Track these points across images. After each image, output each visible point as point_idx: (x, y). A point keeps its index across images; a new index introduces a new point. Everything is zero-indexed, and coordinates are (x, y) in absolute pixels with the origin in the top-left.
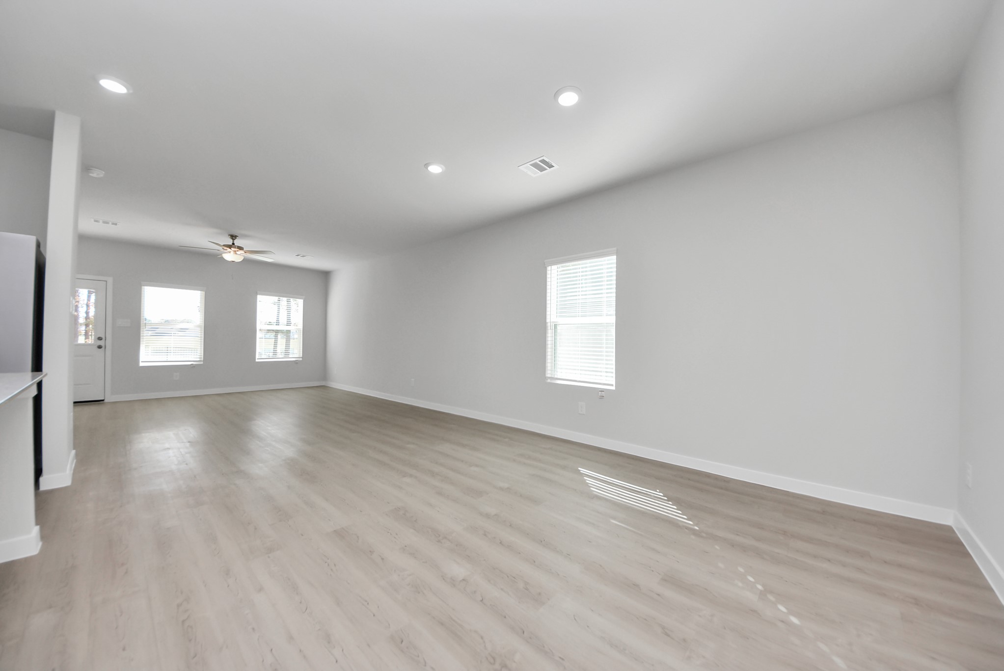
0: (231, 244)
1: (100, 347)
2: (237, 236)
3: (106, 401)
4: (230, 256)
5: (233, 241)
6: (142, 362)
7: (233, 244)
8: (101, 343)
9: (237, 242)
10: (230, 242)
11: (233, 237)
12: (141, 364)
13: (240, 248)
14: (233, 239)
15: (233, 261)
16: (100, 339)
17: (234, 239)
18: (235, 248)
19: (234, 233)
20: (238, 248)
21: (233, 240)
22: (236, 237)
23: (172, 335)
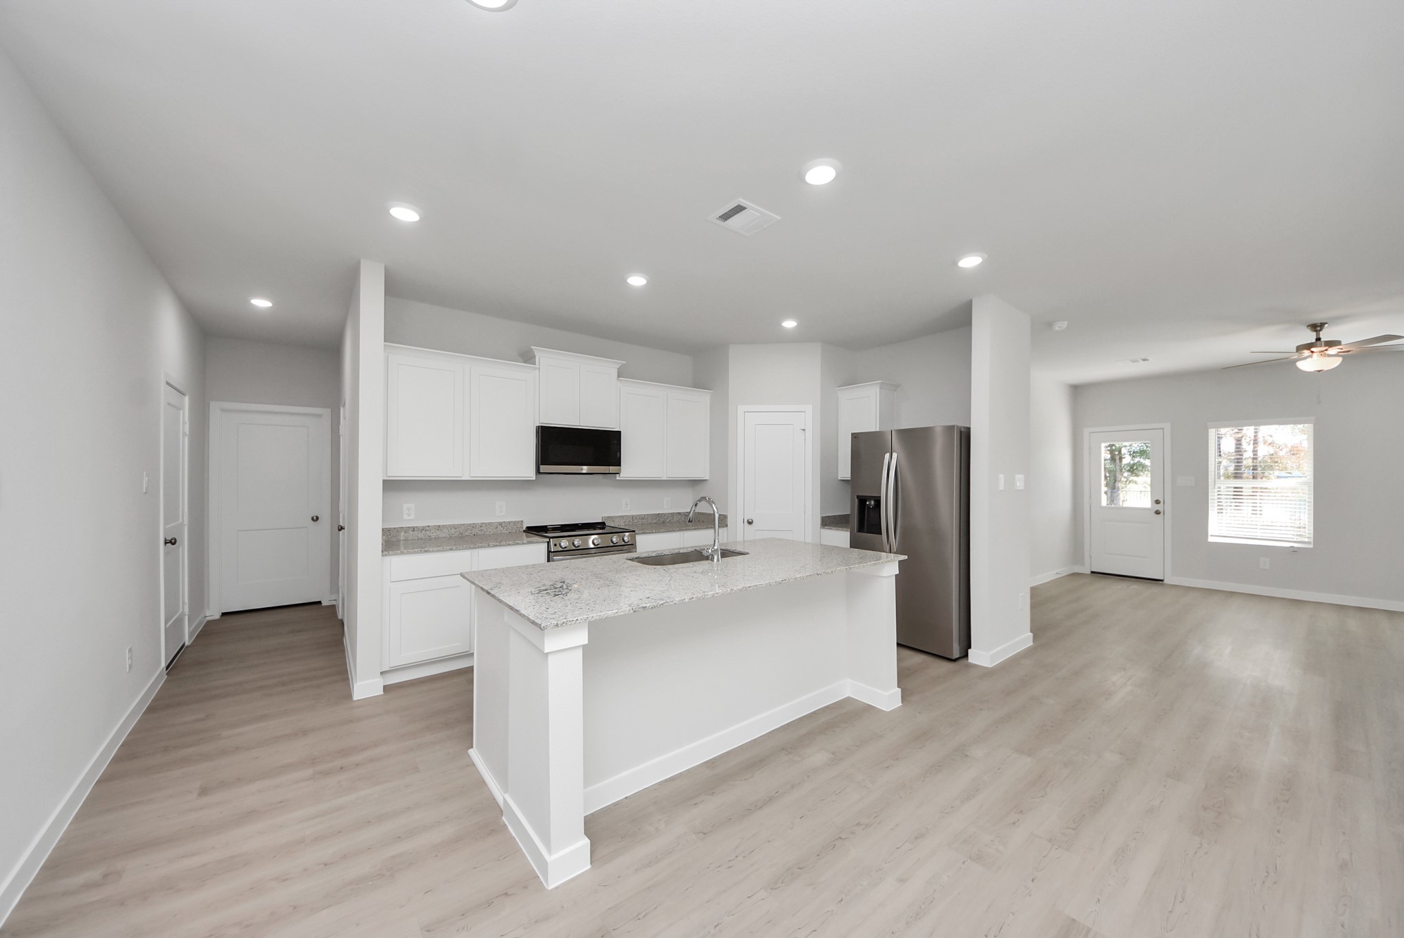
0: (1314, 341)
1: (1157, 513)
2: (1326, 323)
3: (1165, 582)
4: (1311, 364)
5: (1318, 334)
6: (1211, 536)
7: (1318, 339)
8: (1159, 507)
9: (1326, 335)
10: (1310, 337)
11: (1316, 327)
12: (1211, 539)
13: (1330, 344)
14: (1316, 331)
15: (1319, 371)
16: (1157, 502)
17: (1321, 330)
18: (1321, 346)
19: (1317, 318)
20: (1325, 346)
21: (1318, 332)
22: (1322, 325)
23: (1258, 497)
